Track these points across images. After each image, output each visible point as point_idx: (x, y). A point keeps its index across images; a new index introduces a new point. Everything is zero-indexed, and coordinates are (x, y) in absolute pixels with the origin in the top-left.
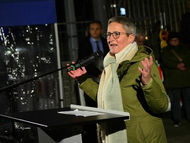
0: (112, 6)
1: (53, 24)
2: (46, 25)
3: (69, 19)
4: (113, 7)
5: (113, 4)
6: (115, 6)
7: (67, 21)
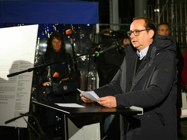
0: (155, 10)
1: (95, 24)
2: (89, 25)
3: (112, 20)
4: (157, 12)
5: (157, 8)
6: (158, 10)
7: (111, 22)
